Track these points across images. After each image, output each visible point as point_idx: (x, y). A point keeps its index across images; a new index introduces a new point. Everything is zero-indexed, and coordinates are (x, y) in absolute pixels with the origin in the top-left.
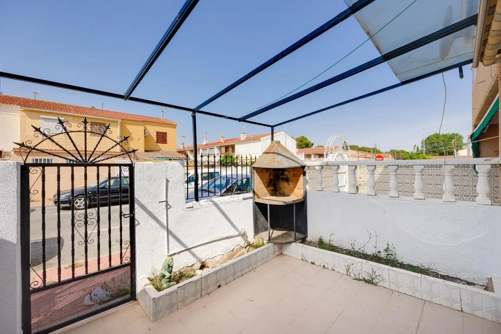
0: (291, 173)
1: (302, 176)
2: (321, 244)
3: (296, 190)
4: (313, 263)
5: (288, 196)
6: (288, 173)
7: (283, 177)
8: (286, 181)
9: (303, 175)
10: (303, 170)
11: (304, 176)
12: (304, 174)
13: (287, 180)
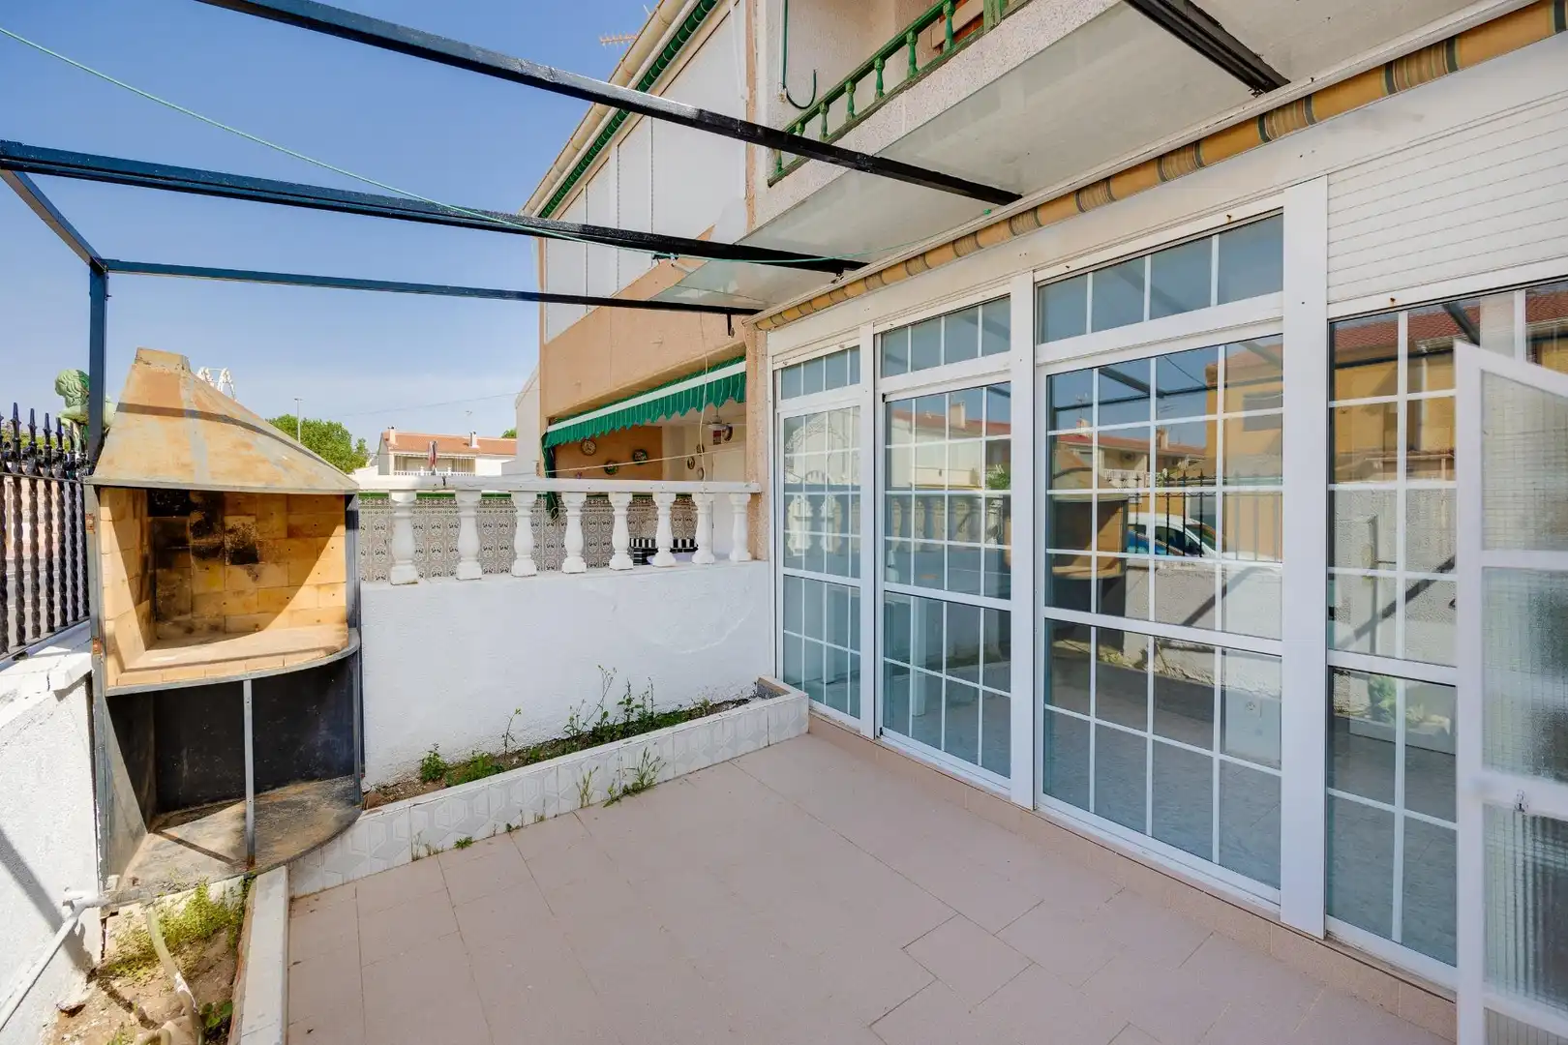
0: (277, 523)
1: (341, 530)
2: (435, 774)
3: (306, 597)
4: (462, 845)
5: (256, 628)
6: (249, 520)
7: (217, 540)
8: (233, 562)
9: (348, 528)
10: (347, 505)
11: (351, 532)
12: (351, 521)
13: (246, 556)
